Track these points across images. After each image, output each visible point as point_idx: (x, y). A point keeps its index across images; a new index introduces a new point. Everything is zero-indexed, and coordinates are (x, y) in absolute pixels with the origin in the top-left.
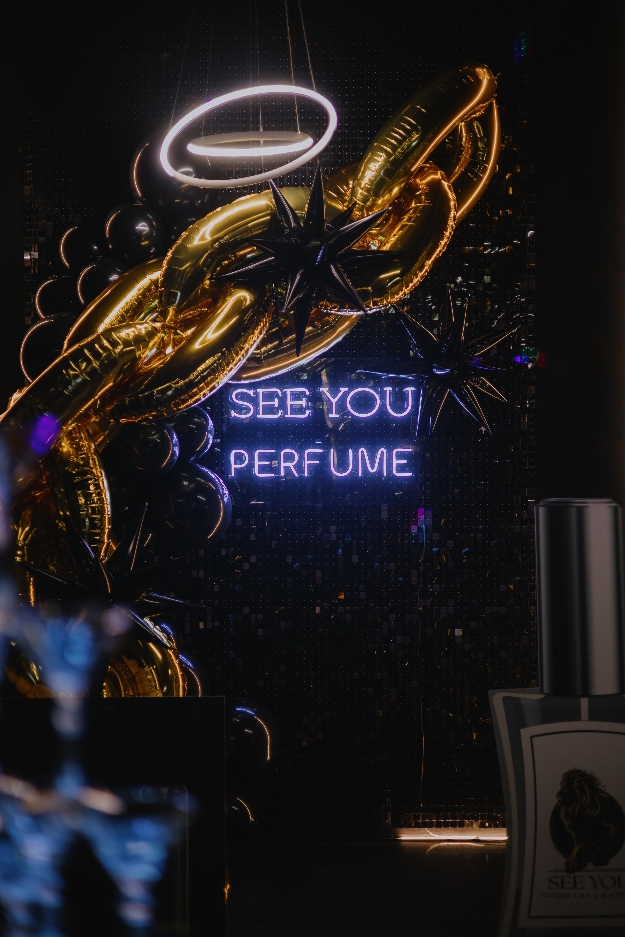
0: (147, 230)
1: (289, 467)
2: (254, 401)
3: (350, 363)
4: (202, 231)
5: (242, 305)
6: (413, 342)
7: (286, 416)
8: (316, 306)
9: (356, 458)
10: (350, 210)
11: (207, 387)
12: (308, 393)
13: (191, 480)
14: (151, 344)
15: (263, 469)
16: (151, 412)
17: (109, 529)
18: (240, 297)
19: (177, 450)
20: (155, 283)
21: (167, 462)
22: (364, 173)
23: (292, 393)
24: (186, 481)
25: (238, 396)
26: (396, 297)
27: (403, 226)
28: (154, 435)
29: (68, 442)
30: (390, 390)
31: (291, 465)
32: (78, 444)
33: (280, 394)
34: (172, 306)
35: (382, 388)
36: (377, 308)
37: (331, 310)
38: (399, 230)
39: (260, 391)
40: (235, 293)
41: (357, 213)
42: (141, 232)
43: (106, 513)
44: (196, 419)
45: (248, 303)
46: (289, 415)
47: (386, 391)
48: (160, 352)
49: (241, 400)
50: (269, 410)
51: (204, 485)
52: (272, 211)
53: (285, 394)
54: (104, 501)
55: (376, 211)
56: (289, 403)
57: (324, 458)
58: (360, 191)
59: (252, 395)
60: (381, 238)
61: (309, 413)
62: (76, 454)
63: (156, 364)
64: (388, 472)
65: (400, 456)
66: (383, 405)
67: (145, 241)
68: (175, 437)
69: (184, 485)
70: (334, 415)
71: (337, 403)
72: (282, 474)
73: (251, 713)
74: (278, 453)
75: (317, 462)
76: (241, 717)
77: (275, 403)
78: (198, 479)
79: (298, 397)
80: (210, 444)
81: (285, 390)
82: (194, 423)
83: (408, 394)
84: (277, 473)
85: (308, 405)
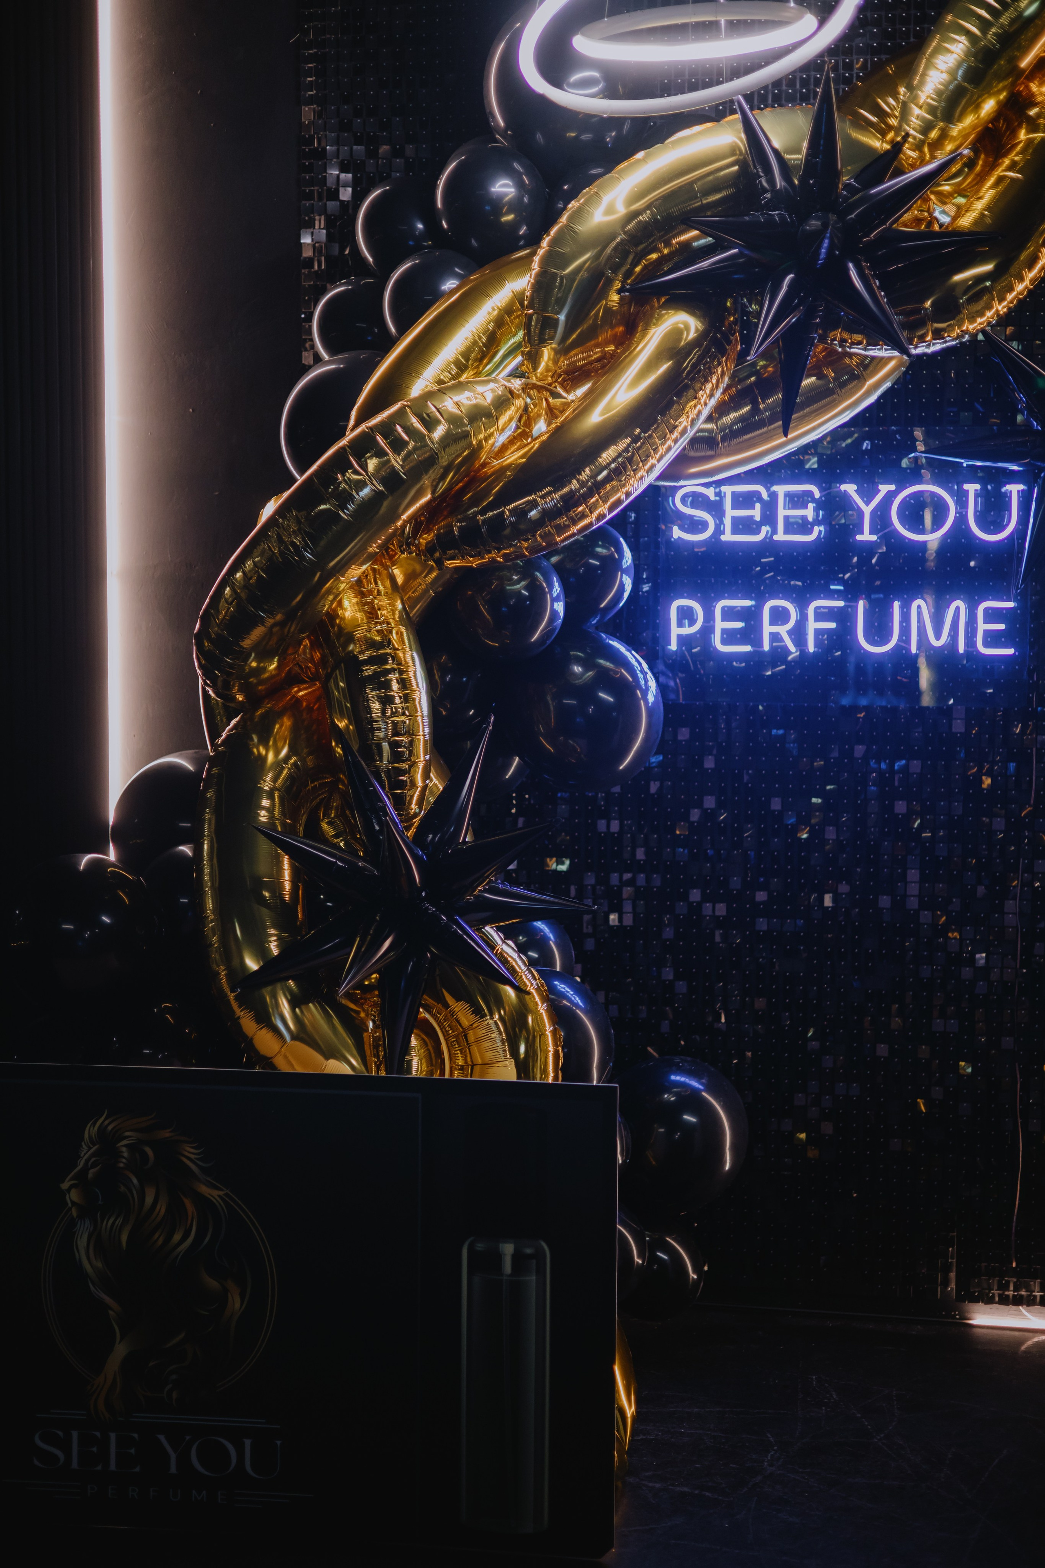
0: (512, 192)
1: (778, 633)
2: (716, 508)
3: (899, 436)
4: (606, 199)
5: (680, 340)
6: (1021, 399)
7: (776, 538)
8: (823, 339)
9: (906, 618)
10: (897, 148)
11: (605, 502)
12: (817, 495)
13: (587, 664)
14: (502, 421)
15: (729, 637)
16: (499, 550)
17: (426, 759)
18: (677, 323)
19: (560, 608)
20: (519, 297)
21: (542, 631)
22: (924, 75)
23: (788, 495)
24: (578, 665)
25: (686, 499)
26: (979, 320)
27: (1000, 179)
28: (518, 582)
29: (354, 600)
30: (976, 490)
31: (783, 630)
32: (371, 604)
33: (765, 496)
34: (547, 343)
35: (961, 485)
37: (851, 348)
38: (991, 188)
39: (728, 490)
40: (666, 316)
41: (909, 153)
42: (501, 197)
43: (421, 732)
44: (599, 550)
45: (692, 335)
46: (780, 536)
47: (968, 491)
48: (523, 433)
49: (693, 506)
50: (744, 526)
51: (611, 673)
52: (742, 157)
53: (774, 496)
54: (417, 712)
55: (949, 147)
56: (782, 512)
57: (844, 618)
58: (916, 111)
59: (712, 498)
60: (961, 200)
61: (820, 531)
62: (368, 623)
63: (514, 457)
64: (967, 645)
65: (992, 615)
66: (961, 518)
67: (508, 213)
68: (556, 584)
69: (574, 674)
70: (866, 536)
71: (873, 513)
72: (766, 647)
73: (695, 1084)
74: (759, 608)
75: (832, 625)
76: (676, 1094)
77: (756, 513)
78: (601, 661)
79: (798, 501)
80: (626, 595)
81: (775, 488)
82: (597, 556)
83: (1010, 497)
84: (757, 643)
85: (818, 516)
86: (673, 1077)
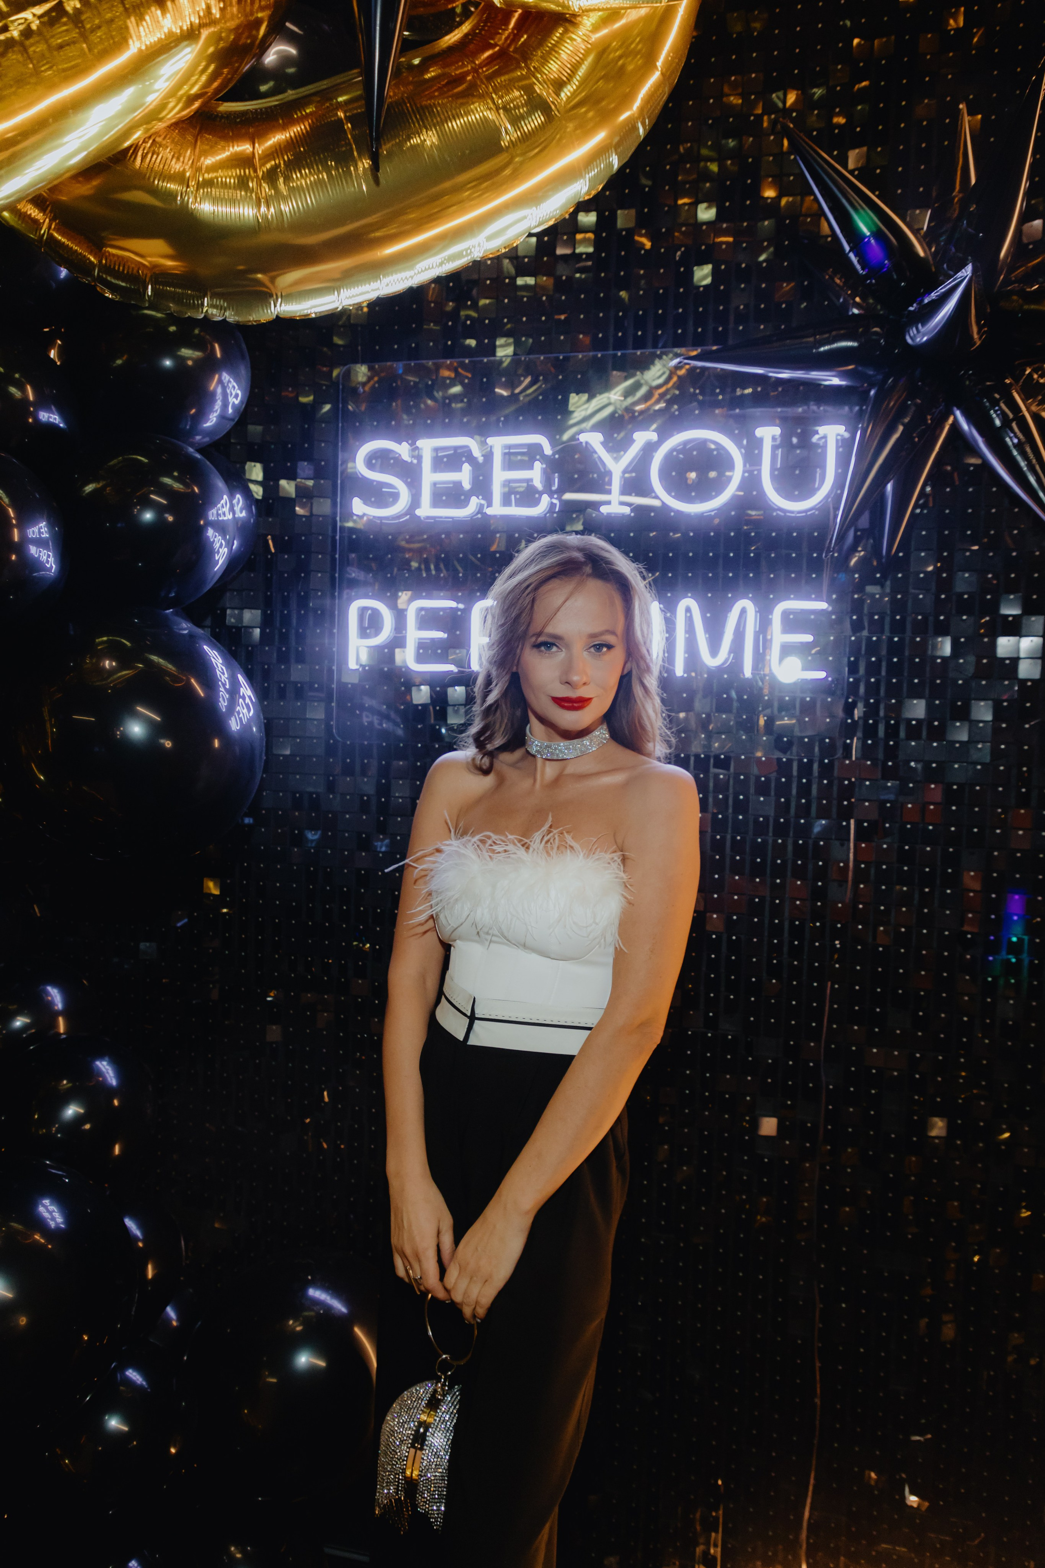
2: (410, 472)
7: (489, 511)
9: (670, 625)
12: (548, 450)
15: (426, 651)
23: (507, 451)
25: (372, 461)
30: (775, 438)
33: (477, 453)
35: (748, 431)
39: (427, 445)
46: (497, 509)
47: (764, 438)
49: (380, 468)
50: (447, 495)
53: (489, 456)
56: (500, 476)
59: (405, 457)
61: (553, 505)
64: (756, 667)
65: (793, 622)
66: (751, 478)
70: (616, 507)
71: (624, 472)
74: (466, 611)
76: (305, 1320)
77: (464, 476)
79: (523, 460)
81: (490, 441)
83: (825, 446)
84: (463, 663)
85: (548, 482)
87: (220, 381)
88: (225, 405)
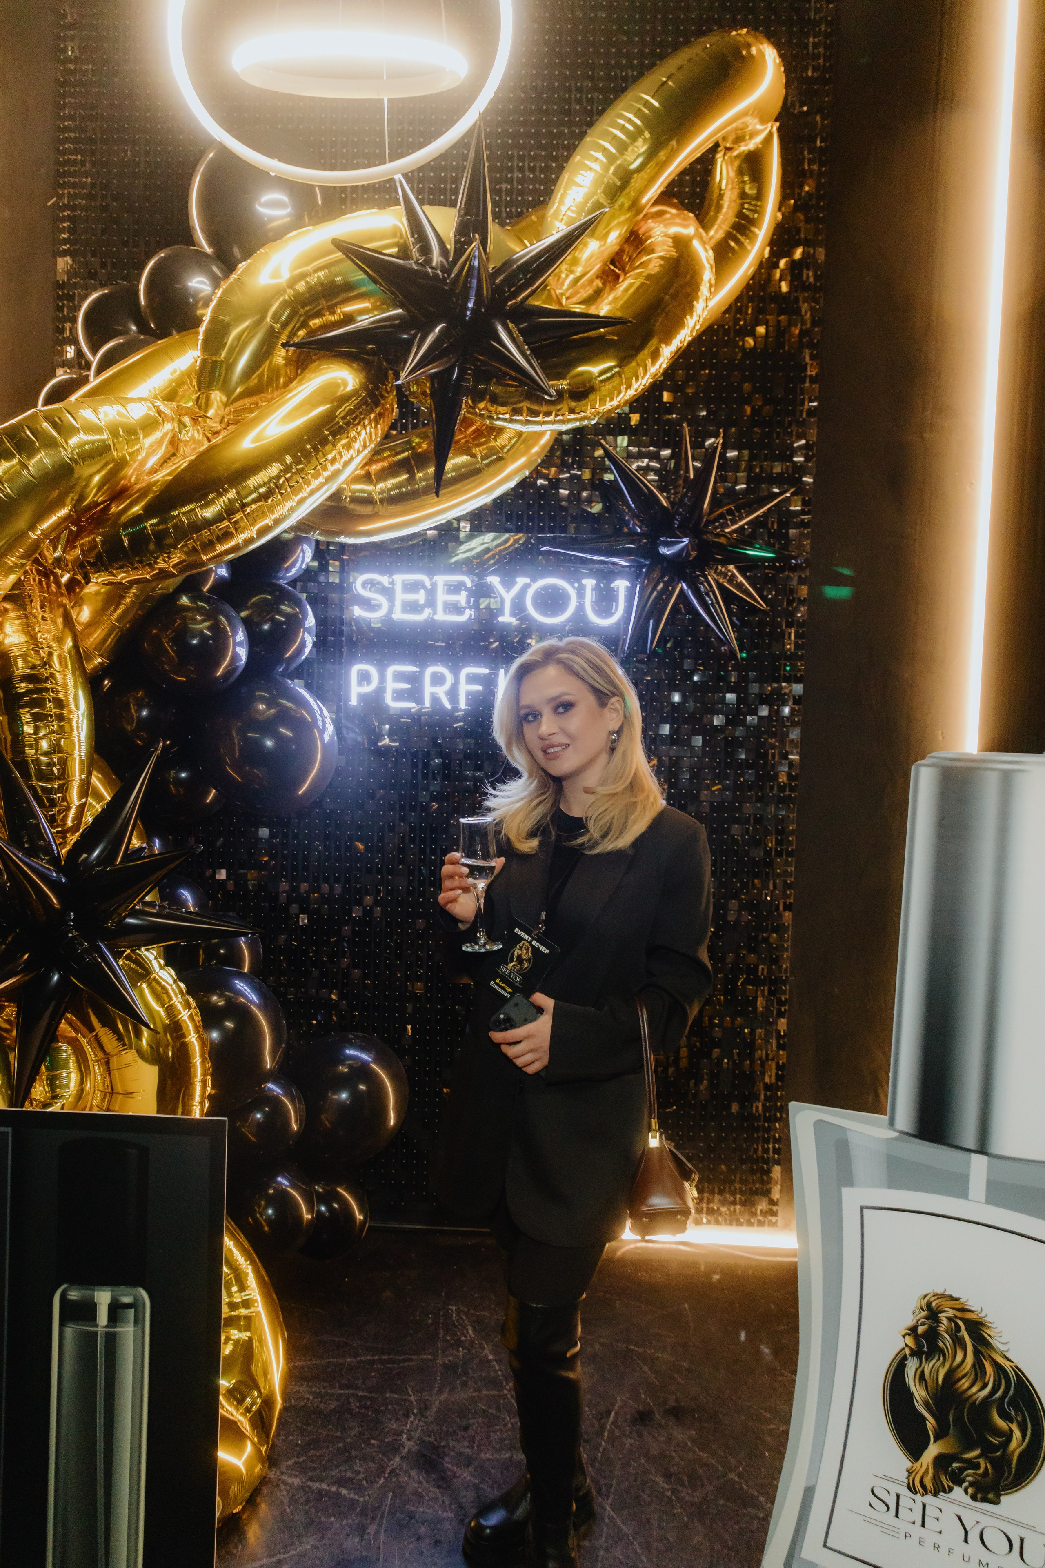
1: (436, 693)
2: (388, 592)
7: (436, 617)
12: (469, 584)
13: (270, 703)
15: (399, 695)
17: (81, 780)
18: (335, 377)
19: (243, 653)
21: (223, 670)
23: (445, 583)
24: (262, 703)
25: (366, 585)
26: (608, 403)
28: (201, 622)
30: (591, 584)
31: (440, 691)
33: (428, 584)
35: (579, 581)
36: (576, 420)
37: (498, 419)
39: (400, 578)
40: (324, 370)
42: (198, 292)
43: (76, 752)
44: (283, 607)
46: (441, 616)
47: (586, 585)
49: (371, 591)
50: (412, 607)
51: (292, 713)
52: (402, 241)
53: (434, 585)
54: (73, 731)
56: (442, 597)
57: (488, 682)
59: (386, 584)
61: (470, 614)
66: (580, 606)
68: (240, 631)
69: (258, 711)
70: (507, 618)
71: (513, 600)
72: (427, 703)
73: (365, 1057)
74: (422, 673)
75: (480, 688)
76: (350, 1066)
77: (421, 597)
78: (283, 701)
79: (455, 588)
80: (307, 650)
81: (436, 578)
82: (281, 613)
83: (618, 591)
84: (419, 701)
85: (468, 602)
86: (348, 1052)
87: (302, 550)
88: (303, 561)
